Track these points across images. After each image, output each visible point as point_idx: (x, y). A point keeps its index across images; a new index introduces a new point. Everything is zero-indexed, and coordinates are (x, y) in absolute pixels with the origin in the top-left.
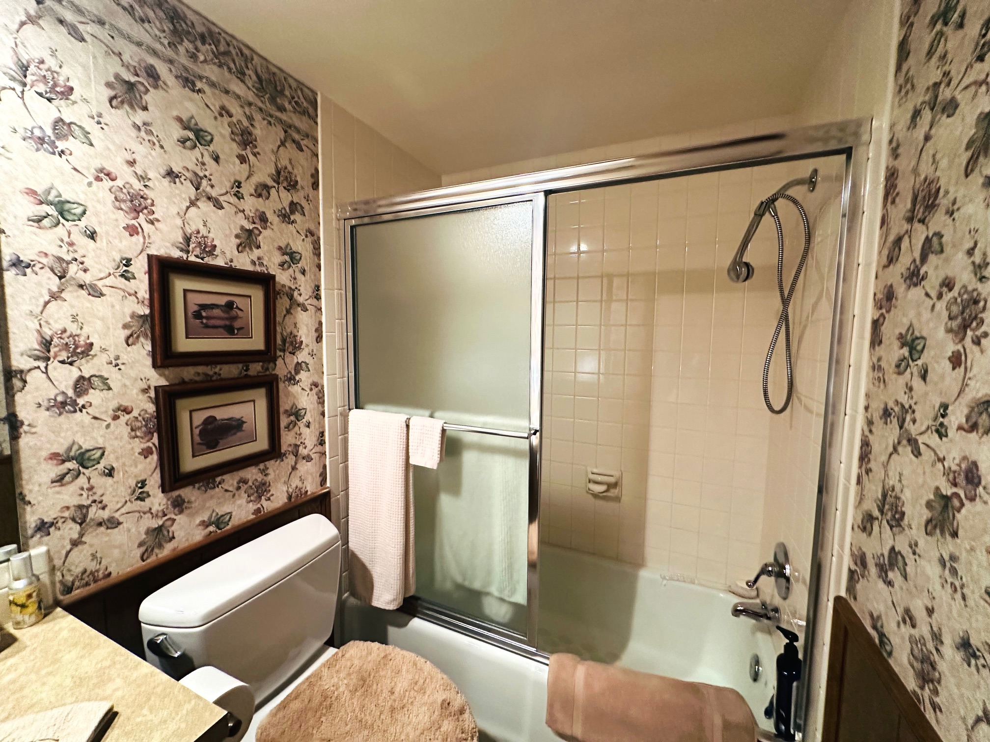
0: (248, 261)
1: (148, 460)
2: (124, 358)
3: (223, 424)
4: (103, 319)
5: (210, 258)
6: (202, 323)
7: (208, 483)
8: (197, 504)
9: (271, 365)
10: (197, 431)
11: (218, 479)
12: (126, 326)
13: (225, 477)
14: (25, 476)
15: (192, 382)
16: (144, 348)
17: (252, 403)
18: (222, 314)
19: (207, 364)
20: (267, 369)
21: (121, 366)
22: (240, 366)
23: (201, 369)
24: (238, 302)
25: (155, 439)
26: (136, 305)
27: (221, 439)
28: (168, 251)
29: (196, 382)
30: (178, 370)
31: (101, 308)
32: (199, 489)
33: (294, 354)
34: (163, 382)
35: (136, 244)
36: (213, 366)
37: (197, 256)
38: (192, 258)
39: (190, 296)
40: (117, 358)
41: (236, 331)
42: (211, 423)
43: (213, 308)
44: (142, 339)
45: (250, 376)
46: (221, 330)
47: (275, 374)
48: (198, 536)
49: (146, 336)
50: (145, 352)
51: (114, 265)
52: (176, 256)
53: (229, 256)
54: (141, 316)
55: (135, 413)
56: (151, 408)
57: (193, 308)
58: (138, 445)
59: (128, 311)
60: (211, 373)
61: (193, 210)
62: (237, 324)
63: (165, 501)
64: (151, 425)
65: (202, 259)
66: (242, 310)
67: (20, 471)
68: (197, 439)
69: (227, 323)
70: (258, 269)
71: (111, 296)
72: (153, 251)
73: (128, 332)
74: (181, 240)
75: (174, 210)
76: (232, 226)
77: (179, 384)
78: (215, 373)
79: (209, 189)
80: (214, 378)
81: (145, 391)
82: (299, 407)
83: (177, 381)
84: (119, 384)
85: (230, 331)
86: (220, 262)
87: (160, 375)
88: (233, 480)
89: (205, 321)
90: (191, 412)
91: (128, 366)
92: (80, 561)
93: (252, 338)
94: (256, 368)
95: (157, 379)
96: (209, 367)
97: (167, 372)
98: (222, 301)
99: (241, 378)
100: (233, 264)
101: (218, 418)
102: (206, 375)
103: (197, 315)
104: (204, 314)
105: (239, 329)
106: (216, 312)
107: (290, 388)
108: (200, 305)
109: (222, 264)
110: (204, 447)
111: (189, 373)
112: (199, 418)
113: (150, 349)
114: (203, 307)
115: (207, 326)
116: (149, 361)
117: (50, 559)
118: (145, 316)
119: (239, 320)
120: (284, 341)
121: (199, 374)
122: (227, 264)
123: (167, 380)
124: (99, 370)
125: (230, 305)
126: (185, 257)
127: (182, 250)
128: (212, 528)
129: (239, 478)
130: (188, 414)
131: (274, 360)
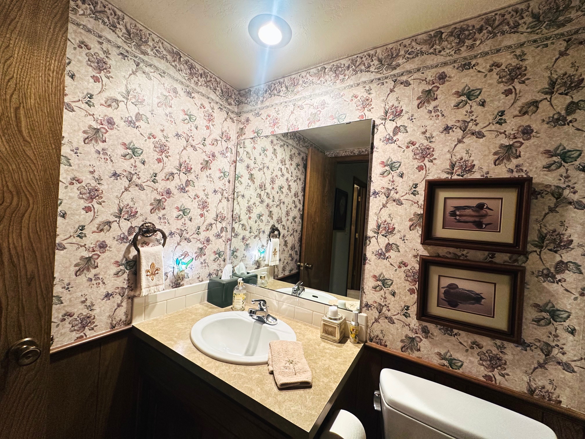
0: (505, 170)
1: (412, 296)
2: (407, 237)
3: (464, 292)
4: (401, 216)
5: (469, 175)
6: (456, 219)
7: (447, 330)
8: (437, 339)
9: (522, 257)
10: (442, 291)
11: (455, 331)
12: (411, 220)
13: (460, 332)
14: (365, 281)
15: (444, 257)
16: (418, 233)
17: (493, 285)
18: (473, 213)
19: (457, 247)
20: (516, 261)
21: (406, 241)
22: (486, 253)
23: (452, 250)
24: (489, 203)
25: (417, 286)
26: (417, 209)
27: (461, 303)
28: (439, 176)
29: (447, 258)
30: (436, 248)
31: (401, 211)
32: (440, 329)
33: (556, 252)
34: (426, 253)
35: (421, 175)
36: (462, 249)
37: (458, 175)
38: (455, 177)
39: (448, 201)
40: (404, 236)
41: (484, 226)
42: (453, 289)
43: (465, 209)
44: (417, 227)
45: (495, 263)
46: (471, 224)
47: (524, 267)
48: (435, 362)
49: (420, 226)
50: (418, 235)
51: (409, 188)
52: (444, 178)
53: (485, 170)
54: (419, 215)
55: (409, 267)
56: (417, 267)
57: (450, 209)
58: (408, 286)
59: (413, 212)
60: (460, 254)
61: (460, 145)
62: (485, 220)
63: (417, 325)
64: (416, 277)
65: (462, 176)
66: (492, 210)
67: (364, 279)
68: (442, 296)
69: (477, 219)
70: (516, 175)
71: (406, 205)
72: (430, 177)
73: (411, 223)
74: (448, 167)
75: (446, 149)
76: (492, 147)
77: (436, 257)
78: (463, 255)
79: (474, 128)
80: (461, 258)
81: (416, 256)
82: (558, 307)
83: (435, 255)
84: (404, 250)
85: (479, 225)
86: (477, 176)
87: (425, 249)
88: (468, 338)
89: (458, 218)
90: (439, 276)
91: (409, 241)
92: (376, 329)
93: (500, 232)
94: (501, 258)
95: (423, 251)
96: (458, 250)
97: (429, 248)
98: (474, 203)
99: (486, 263)
100: (489, 176)
101: (460, 287)
102: (455, 254)
103: (453, 214)
104: (458, 213)
105: (486, 225)
106: (468, 212)
107: (545, 284)
108: (455, 207)
109: (479, 177)
110: (446, 303)
111: (443, 251)
112: (446, 282)
113: (421, 233)
114: (458, 208)
115: (459, 221)
116: (419, 241)
117: (367, 321)
118: (421, 214)
119: (488, 218)
120: (542, 238)
121: (450, 253)
122: (483, 176)
123: (428, 253)
124: (396, 241)
125: (481, 207)
126: (450, 177)
127: (448, 173)
128: (446, 363)
129: (473, 340)
130: (437, 277)
131: (525, 254)
